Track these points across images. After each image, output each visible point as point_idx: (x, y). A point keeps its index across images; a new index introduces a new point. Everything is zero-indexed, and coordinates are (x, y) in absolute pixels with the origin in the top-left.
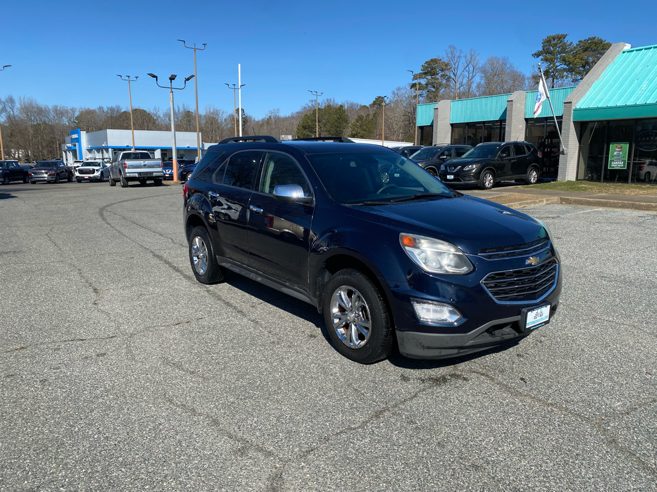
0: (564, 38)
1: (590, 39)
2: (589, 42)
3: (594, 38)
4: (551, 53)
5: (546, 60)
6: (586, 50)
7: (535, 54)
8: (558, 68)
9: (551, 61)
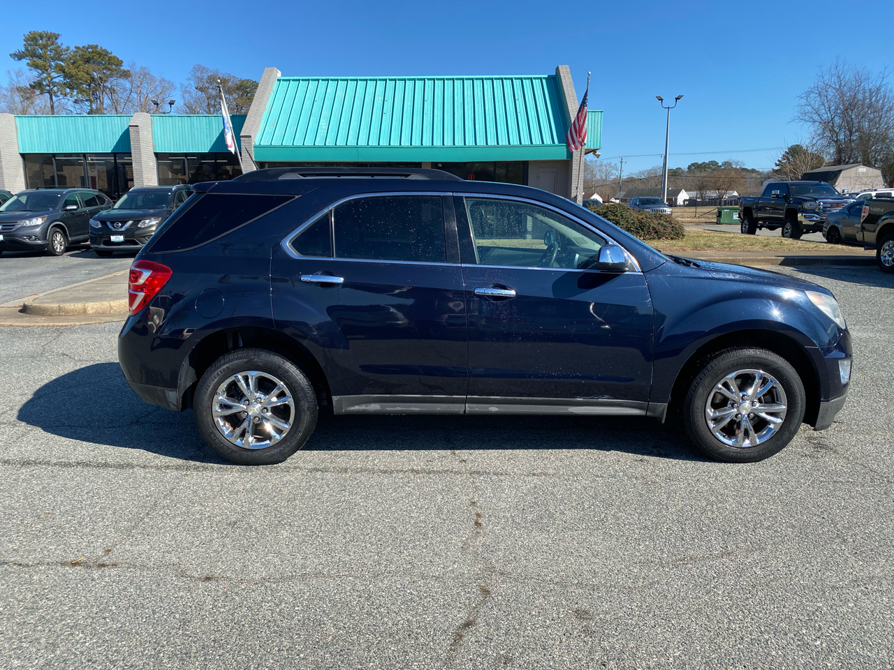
0: (56, 39)
1: (90, 47)
2: (90, 50)
3: (96, 46)
4: (40, 57)
5: (36, 66)
6: (87, 61)
7: (15, 54)
8: (54, 80)
9: (44, 69)
